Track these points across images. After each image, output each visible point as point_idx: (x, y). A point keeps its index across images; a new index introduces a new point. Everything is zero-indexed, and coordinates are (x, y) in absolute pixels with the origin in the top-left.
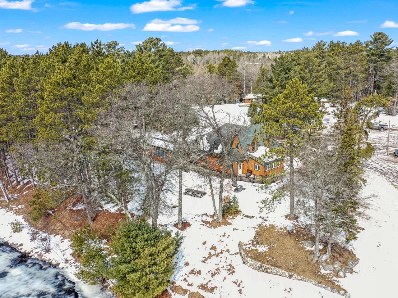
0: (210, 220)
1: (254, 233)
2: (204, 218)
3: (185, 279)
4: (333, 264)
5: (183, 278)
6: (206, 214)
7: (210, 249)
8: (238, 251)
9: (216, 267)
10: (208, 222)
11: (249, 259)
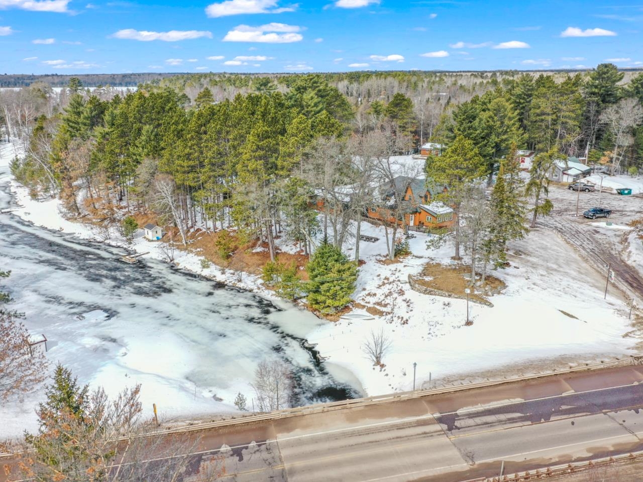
0: (384, 259)
1: (422, 269)
2: (378, 258)
3: (363, 299)
4: (484, 288)
5: (361, 298)
6: (380, 255)
7: (384, 279)
8: (408, 281)
9: (389, 291)
10: (382, 261)
11: (417, 286)
